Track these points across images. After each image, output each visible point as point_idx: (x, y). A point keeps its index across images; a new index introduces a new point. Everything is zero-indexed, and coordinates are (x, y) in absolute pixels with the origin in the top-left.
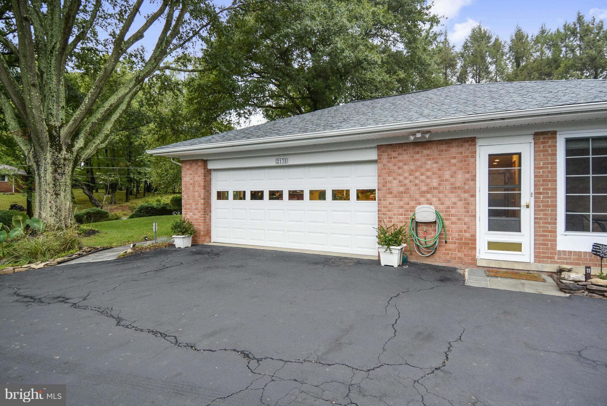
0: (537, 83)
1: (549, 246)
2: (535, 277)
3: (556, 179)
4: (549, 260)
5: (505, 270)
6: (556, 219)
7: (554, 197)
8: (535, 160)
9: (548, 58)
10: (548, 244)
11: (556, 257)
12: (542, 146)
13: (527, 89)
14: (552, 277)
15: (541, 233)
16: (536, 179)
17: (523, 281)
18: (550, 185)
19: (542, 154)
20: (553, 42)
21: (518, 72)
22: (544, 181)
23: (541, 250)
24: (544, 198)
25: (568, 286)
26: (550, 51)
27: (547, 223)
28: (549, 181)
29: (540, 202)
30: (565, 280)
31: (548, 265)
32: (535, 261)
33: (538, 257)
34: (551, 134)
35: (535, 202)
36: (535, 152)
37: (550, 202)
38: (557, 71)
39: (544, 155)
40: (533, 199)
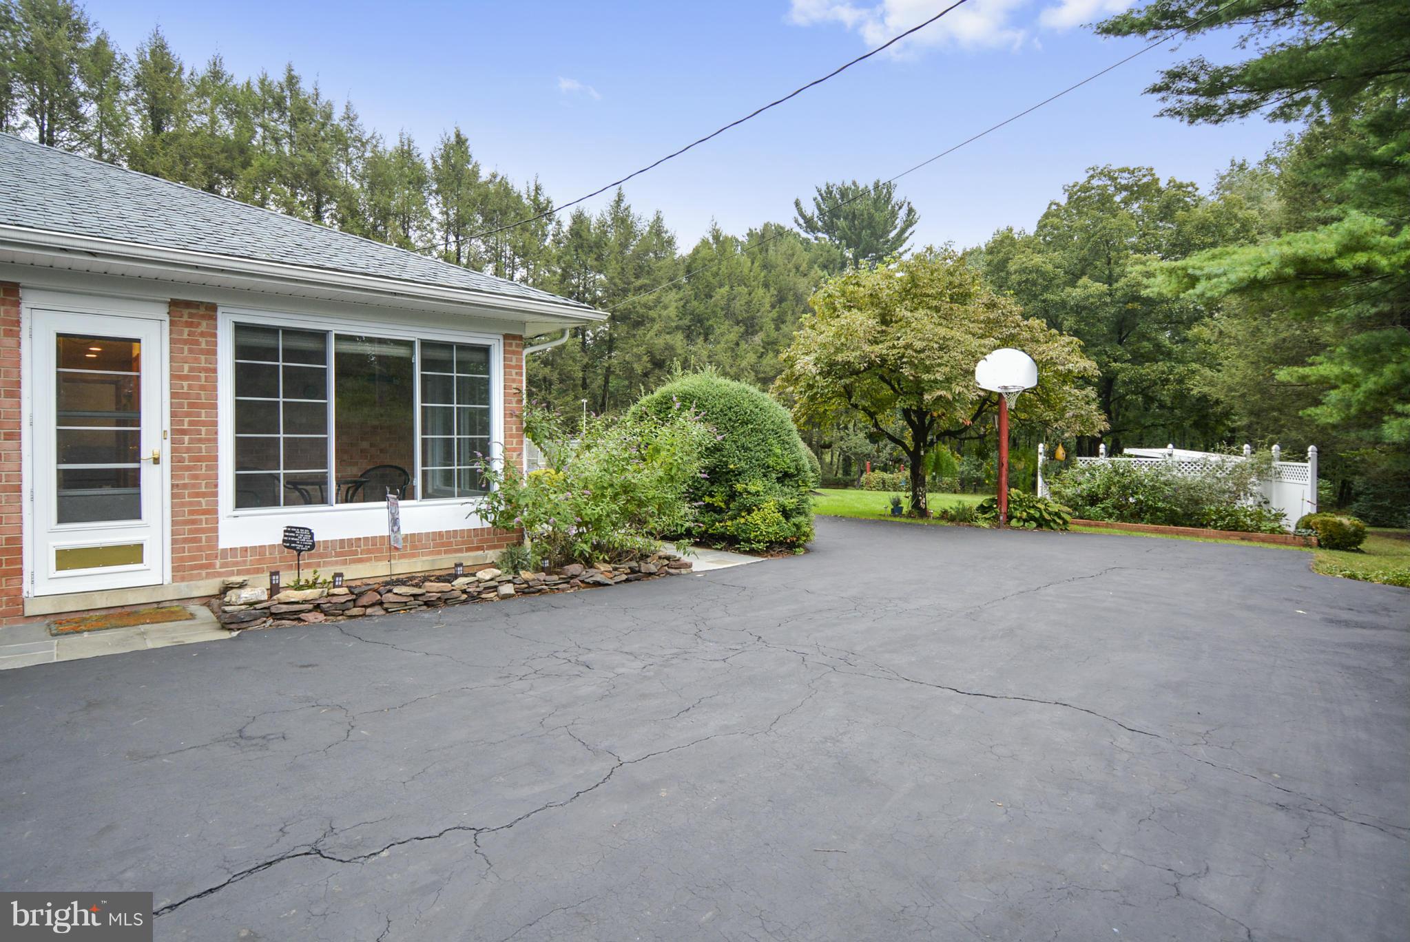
0: (183, 190)
1: (204, 543)
2: (173, 612)
3: (216, 404)
4: (204, 572)
5: (104, 613)
6: (216, 486)
7: (213, 440)
8: (172, 359)
9: (226, 139)
10: (201, 537)
11: (218, 563)
12: (186, 330)
13: (160, 199)
14: (209, 606)
15: (187, 517)
16: (173, 400)
17: (143, 628)
18: (203, 415)
19: (186, 348)
20: (237, 106)
21: (158, 144)
22: (191, 405)
23: (186, 554)
24: (191, 441)
25: (235, 616)
26: (232, 123)
27: (197, 495)
28: (203, 406)
29: (184, 451)
30: (231, 605)
31: (201, 583)
32: (174, 579)
33: (180, 569)
34: (206, 309)
35: (173, 450)
36: (172, 341)
37: (204, 451)
38: (245, 172)
39: (191, 351)
40: (167, 444)
